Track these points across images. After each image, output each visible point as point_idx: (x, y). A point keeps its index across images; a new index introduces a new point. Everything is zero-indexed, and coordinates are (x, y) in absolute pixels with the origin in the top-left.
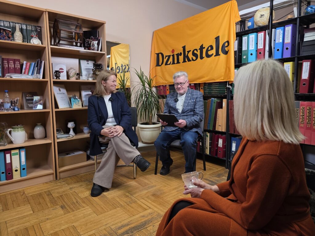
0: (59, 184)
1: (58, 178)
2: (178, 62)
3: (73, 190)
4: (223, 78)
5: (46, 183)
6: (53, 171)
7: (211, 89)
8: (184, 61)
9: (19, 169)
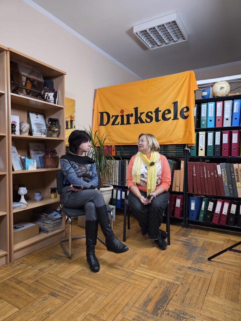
2: (128, 123)
3: (47, 272)
4: (181, 141)
6: (7, 251)
7: (167, 151)
8: (136, 122)
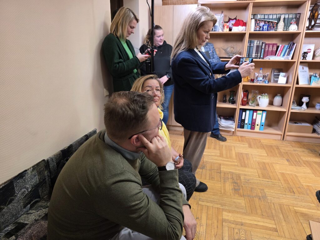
0: (285, 144)
1: (285, 139)
3: (297, 152)
5: (275, 140)
6: (282, 133)
9: (259, 124)
